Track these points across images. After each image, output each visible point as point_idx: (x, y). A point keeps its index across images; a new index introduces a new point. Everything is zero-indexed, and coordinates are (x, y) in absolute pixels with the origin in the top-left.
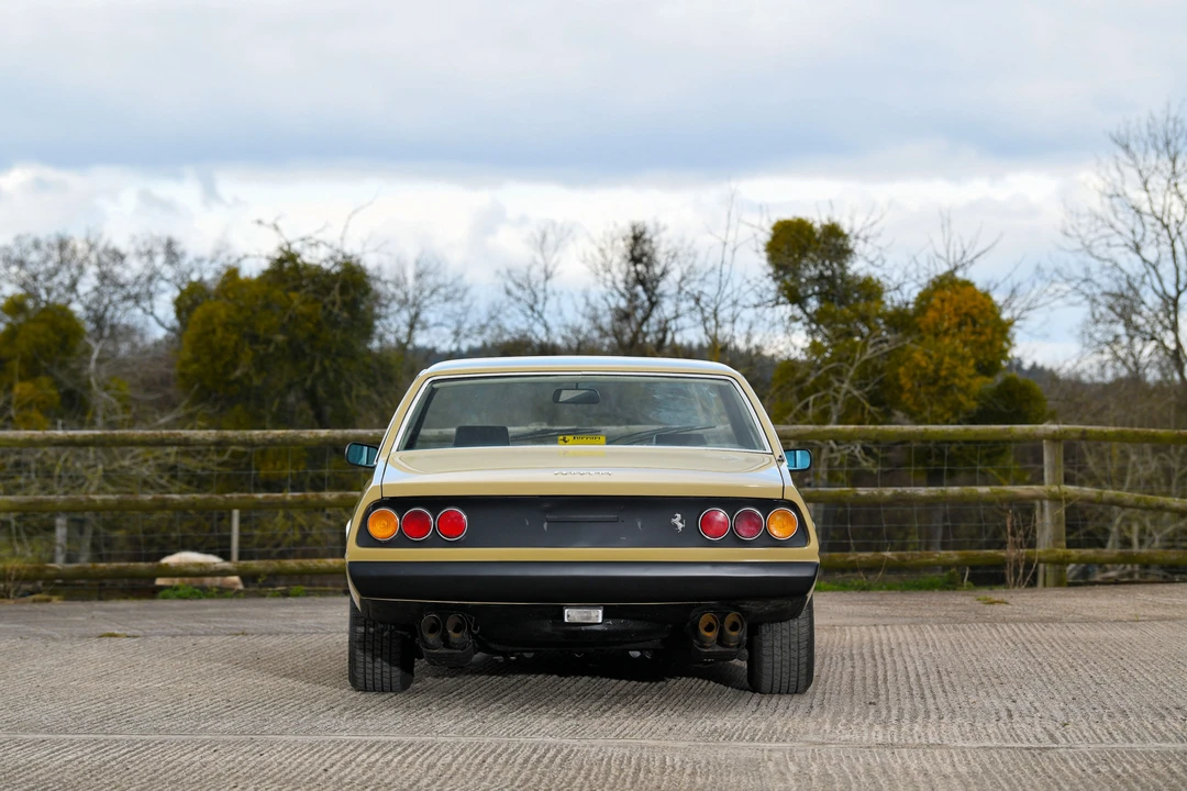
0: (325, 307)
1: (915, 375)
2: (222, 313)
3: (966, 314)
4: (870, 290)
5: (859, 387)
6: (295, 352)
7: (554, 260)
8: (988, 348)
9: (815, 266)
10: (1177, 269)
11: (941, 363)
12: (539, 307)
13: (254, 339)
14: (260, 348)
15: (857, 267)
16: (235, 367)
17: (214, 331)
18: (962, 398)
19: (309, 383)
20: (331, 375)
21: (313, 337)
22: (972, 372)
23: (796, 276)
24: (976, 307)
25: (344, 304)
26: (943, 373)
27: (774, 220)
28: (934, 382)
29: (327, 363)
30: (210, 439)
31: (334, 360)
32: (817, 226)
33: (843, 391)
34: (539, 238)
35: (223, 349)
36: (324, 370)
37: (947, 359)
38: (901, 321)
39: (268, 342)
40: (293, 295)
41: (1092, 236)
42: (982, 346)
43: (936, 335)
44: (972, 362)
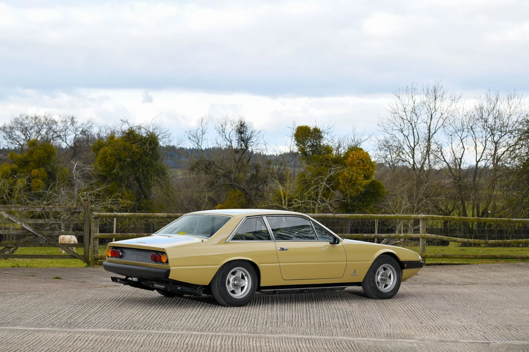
0: (144, 150)
1: (344, 179)
2: (110, 151)
3: (361, 159)
4: (328, 150)
5: (328, 184)
6: (133, 164)
7: (205, 128)
8: (367, 171)
9: (310, 141)
10: (414, 138)
11: (353, 175)
12: (200, 144)
13: (120, 160)
14: (122, 163)
15: (324, 142)
16: (114, 169)
17: (107, 157)
18: (359, 187)
19: (138, 175)
20: (145, 172)
21: (140, 160)
22: (363, 179)
23: (304, 145)
24: (364, 157)
25: (150, 148)
26: (353, 179)
27: (297, 126)
28: (350, 182)
29: (144, 168)
30: (165, 216)
31: (146, 167)
32: (311, 128)
33: (323, 185)
34: (201, 120)
35: (110, 163)
36: (143, 170)
37: (355, 174)
38: (339, 161)
39: (125, 161)
40: (133, 145)
41: (387, 126)
42: (366, 170)
43: (351, 166)
44: (363, 175)
